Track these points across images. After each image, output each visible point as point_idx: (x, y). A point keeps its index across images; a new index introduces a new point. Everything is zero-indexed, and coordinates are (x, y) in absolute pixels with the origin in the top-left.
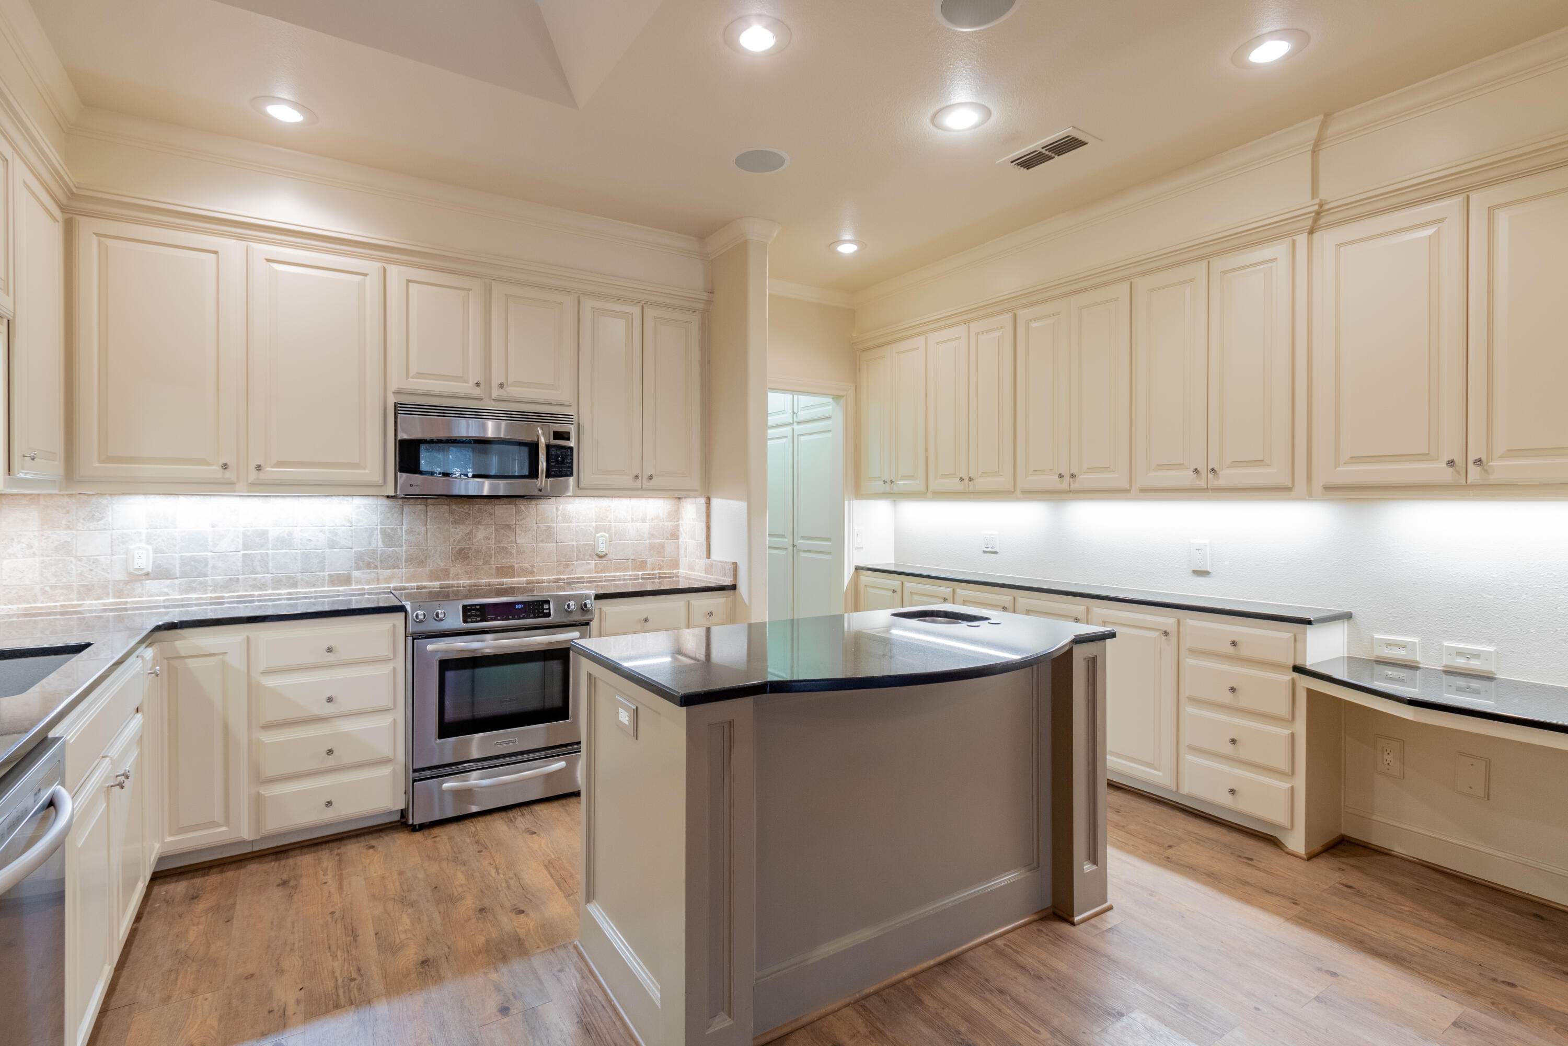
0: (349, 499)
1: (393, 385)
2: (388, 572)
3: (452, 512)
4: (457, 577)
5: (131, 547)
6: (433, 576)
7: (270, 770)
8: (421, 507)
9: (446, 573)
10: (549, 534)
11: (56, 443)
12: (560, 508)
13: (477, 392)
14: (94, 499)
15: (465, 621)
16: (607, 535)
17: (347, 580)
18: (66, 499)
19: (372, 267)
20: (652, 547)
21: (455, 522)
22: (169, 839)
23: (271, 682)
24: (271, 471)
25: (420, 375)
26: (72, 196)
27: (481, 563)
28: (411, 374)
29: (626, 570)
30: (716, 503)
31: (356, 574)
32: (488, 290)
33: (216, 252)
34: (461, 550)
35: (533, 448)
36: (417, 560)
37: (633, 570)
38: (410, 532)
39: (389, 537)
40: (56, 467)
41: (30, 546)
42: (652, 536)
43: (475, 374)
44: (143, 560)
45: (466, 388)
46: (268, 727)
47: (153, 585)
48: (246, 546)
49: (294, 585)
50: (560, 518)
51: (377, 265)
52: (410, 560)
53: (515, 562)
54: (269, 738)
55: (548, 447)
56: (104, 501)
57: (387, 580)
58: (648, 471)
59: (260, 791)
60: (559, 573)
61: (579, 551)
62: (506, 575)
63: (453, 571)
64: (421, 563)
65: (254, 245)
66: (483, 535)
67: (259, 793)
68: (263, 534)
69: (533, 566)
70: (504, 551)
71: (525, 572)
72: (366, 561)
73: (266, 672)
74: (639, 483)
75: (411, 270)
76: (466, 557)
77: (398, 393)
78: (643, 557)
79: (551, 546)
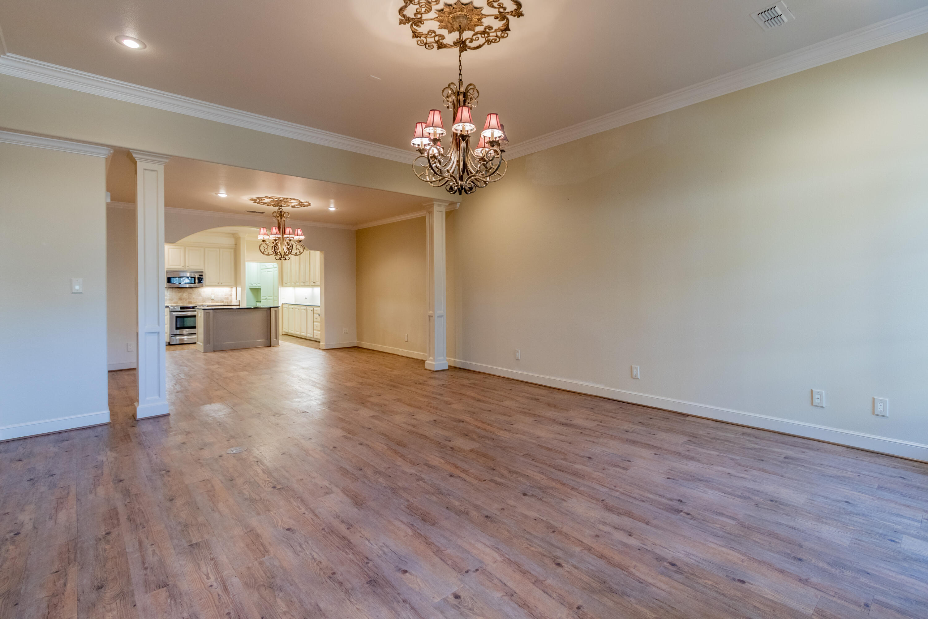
3: (178, 290)
4: (179, 303)
6: (174, 303)
8: (172, 290)
9: (177, 303)
10: (200, 295)
13: (183, 268)
15: (181, 309)
16: (214, 295)
20: (225, 298)
21: (179, 293)
25: (171, 265)
27: (185, 300)
29: (219, 302)
30: (238, 288)
32: (185, 249)
34: (180, 297)
35: (195, 278)
38: (169, 294)
42: (225, 295)
43: (182, 264)
45: (181, 267)
50: (202, 292)
53: (192, 301)
55: (198, 278)
58: (221, 282)
60: (202, 303)
61: (207, 298)
62: (190, 303)
64: (172, 300)
66: (185, 295)
70: (189, 298)
71: (194, 303)
74: (219, 284)
75: (170, 246)
76: (181, 299)
77: (167, 269)
78: (223, 300)
79: (201, 297)
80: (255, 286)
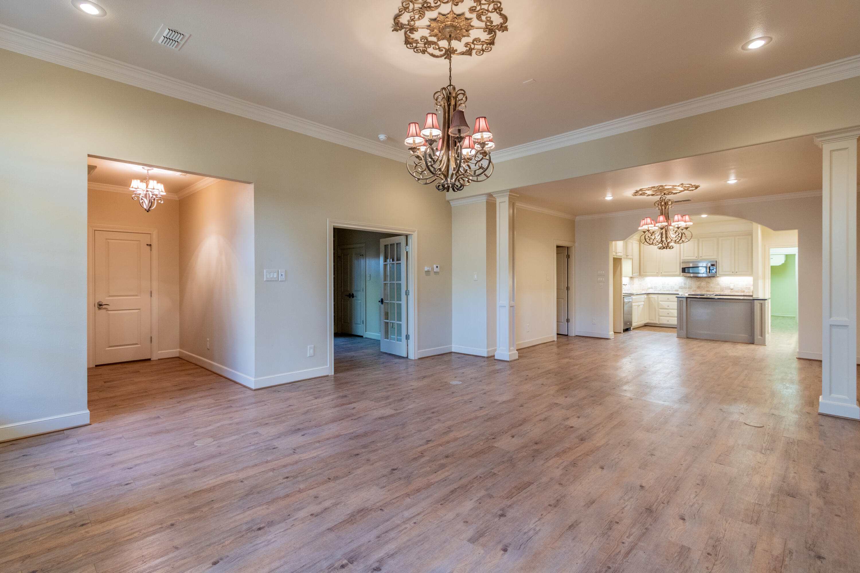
0: (678, 277)
1: (682, 259)
2: (685, 290)
3: (697, 280)
4: (698, 291)
5: (649, 284)
6: (693, 291)
7: (660, 315)
9: (695, 291)
10: (718, 284)
11: (638, 271)
13: (696, 258)
16: (733, 285)
18: (642, 277)
20: (746, 288)
21: (698, 281)
23: (661, 302)
24: (663, 273)
25: (686, 257)
27: (704, 290)
29: (739, 292)
31: (679, 290)
32: (698, 240)
34: (698, 287)
35: (707, 268)
36: (690, 288)
38: (689, 283)
39: (685, 284)
40: (638, 274)
42: (746, 285)
43: (696, 256)
44: (649, 286)
45: (694, 258)
46: (660, 309)
47: (650, 290)
49: (669, 291)
52: (689, 288)
53: (710, 289)
54: (660, 310)
55: (710, 267)
56: (645, 278)
60: (720, 292)
61: (724, 287)
62: (708, 292)
63: (697, 290)
64: (691, 289)
66: (703, 284)
68: (664, 283)
69: (714, 290)
70: (707, 287)
72: (681, 288)
74: (733, 274)
76: (700, 288)
77: (682, 260)
78: (744, 290)
79: (719, 287)
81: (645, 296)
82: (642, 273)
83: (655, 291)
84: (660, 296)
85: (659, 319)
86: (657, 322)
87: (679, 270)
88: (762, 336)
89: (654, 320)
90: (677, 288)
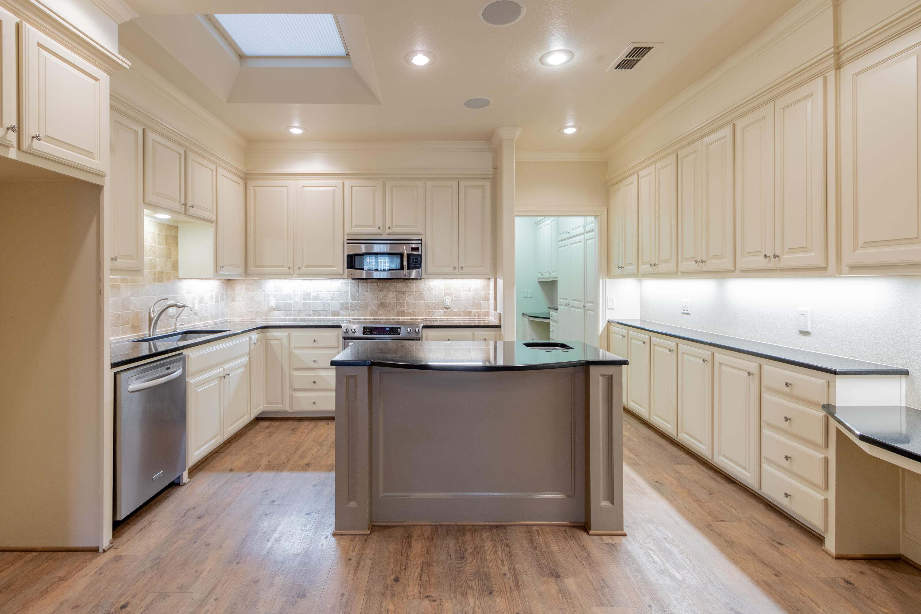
0: (339, 280)
1: (346, 232)
2: (353, 312)
3: (378, 286)
4: (380, 315)
5: (270, 299)
6: (371, 314)
7: (296, 386)
8: (365, 283)
9: (376, 313)
10: (421, 296)
12: (427, 284)
13: (379, 231)
14: (260, 281)
15: (364, 334)
16: (450, 298)
17: (338, 314)
18: (252, 281)
19: (338, 183)
20: (474, 304)
21: (380, 290)
22: (265, 405)
23: (296, 352)
24: (304, 270)
25: (356, 226)
26: (246, 174)
27: (390, 309)
28: (353, 225)
29: (460, 315)
30: (498, 280)
31: (341, 312)
32: (384, 185)
33: (287, 186)
34: (382, 303)
35: (402, 255)
36: (364, 307)
37: (464, 316)
38: (361, 294)
39: (353, 297)
40: (241, 270)
41: (243, 298)
42: (475, 298)
43: (379, 224)
44: (273, 304)
45: (375, 230)
46: (296, 369)
47: (276, 313)
48: (304, 299)
49: (320, 315)
50: (426, 289)
51: (341, 181)
52: (361, 307)
53: (406, 310)
54: (296, 373)
55: (409, 255)
56: (262, 281)
57: (353, 315)
58: (462, 265)
59: (293, 394)
60: (426, 316)
61: (436, 305)
62: (401, 315)
63: (379, 312)
64: (366, 308)
65: (299, 181)
66: (391, 296)
67: (292, 395)
68: (310, 294)
69: (414, 312)
70: (400, 304)
71: (410, 314)
72: (345, 307)
73: (296, 348)
74: (456, 271)
75: (353, 181)
76: (384, 306)
77: (348, 235)
78: (470, 309)
79: (422, 302)
80: (547, 277)
81: (254, 336)
82: (252, 269)
83: (287, 315)
84: (295, 333)
85: (292, 397)
86: (288, 409)
87: (340, 262)
88: (611, 498)
89: (277, 403)
90: (336, 306)
